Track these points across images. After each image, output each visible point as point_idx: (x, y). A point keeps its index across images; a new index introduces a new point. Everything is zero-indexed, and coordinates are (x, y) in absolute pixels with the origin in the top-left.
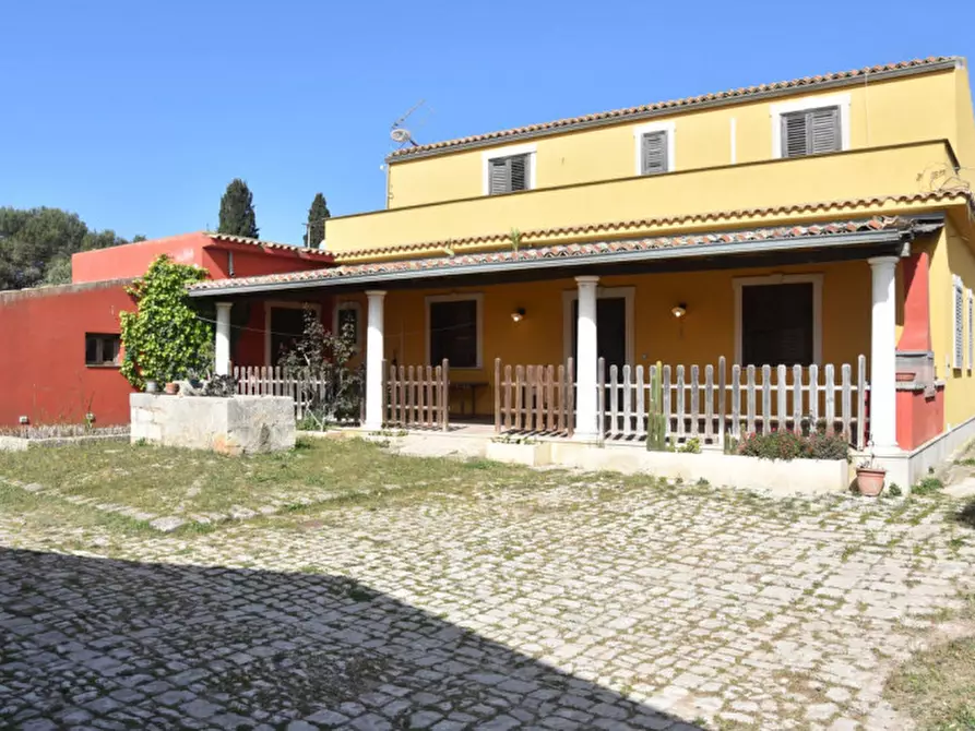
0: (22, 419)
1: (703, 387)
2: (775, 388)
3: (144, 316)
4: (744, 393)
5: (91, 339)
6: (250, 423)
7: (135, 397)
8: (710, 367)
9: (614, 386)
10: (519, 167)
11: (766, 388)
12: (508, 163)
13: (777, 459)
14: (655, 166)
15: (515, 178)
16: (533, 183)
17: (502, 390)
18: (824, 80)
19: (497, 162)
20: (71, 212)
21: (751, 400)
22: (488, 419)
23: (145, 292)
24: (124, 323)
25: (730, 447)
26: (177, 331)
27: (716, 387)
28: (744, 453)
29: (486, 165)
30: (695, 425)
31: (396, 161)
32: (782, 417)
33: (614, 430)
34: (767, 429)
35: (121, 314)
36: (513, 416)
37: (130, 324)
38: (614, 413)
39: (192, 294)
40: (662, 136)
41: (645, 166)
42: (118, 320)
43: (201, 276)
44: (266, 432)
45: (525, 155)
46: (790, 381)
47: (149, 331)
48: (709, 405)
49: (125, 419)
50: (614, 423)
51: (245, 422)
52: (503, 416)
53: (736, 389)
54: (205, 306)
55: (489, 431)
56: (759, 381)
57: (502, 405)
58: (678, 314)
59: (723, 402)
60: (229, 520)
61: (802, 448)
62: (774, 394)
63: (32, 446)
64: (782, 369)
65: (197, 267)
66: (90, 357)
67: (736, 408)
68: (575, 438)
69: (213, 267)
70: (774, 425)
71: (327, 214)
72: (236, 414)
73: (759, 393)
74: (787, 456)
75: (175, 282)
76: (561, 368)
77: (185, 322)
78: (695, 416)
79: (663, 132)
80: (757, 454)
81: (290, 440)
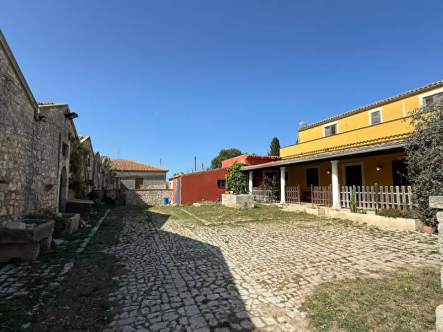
0: (203, 200)
1: (370, 193)
2: (395, 194)
3: (231, 175)
4: (384, 195)
5: (219, 182)
6: (242, 201)
7: (223, 195)
8: (372, 187)
9: (343, 192)
10: (333, 128)
11: (392, 193)
12: (330, 127)
13: (391, 218)
14: (376, 122)
15: (333, 131)
16: (338, 132)
17: (313, 193)
18: (421, 89)
19: (327, 128)
20: (237, 149)
21: (387, 198)
22: (310, 201)
23: (232, 170)
24: (226, 177)
25: (377, 213)
26: (239, 179)
27: (379, 193)
28: (380, 215)
29: (324, 129)
30: (369, 205)
31: (300, 131)
32: (399, 203)
33: (344, 206)
34: (388, 207)
35: (226, 175)
36: (322, 201)
37: (228, 178)
38: (344, 201)
39: (242, 170)
40: (378, 113)
41: (373, 122)
42: (225, 177)
43: (245, 165)
44: (246, 204)
45: (335, 124)
46: (400, 191)
47: (232, 179)
48: (373, 199)
49: (220, 200)
50: (344, 204)
51: (240, 201)
52: (314, 201)
53: (382, 194)
54: (246, 172)
55: (310, 205)
56: (389, 191)
57: (314, 197)
58: (378, 169)
59: (378, 198)
60: (222, 224)
61: (401, 214)
62: (395, 196)
63: (201, 206)
64: (397, 187)
65: (244, 163)
66: (219, 185)
67: (382, 200)
68: (333, 207)
69: (248, 163)
70: (396, 206)
71: (280, 147)
72: (238, 199)
73: (390, 195)
74: (394, 217)
75: (238, 167)
76: (328, 187)
77: (241, 177)
78: (364, 202)
79: (378, 111)
80: (384, 215)
81: (253, 206)
